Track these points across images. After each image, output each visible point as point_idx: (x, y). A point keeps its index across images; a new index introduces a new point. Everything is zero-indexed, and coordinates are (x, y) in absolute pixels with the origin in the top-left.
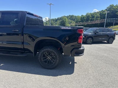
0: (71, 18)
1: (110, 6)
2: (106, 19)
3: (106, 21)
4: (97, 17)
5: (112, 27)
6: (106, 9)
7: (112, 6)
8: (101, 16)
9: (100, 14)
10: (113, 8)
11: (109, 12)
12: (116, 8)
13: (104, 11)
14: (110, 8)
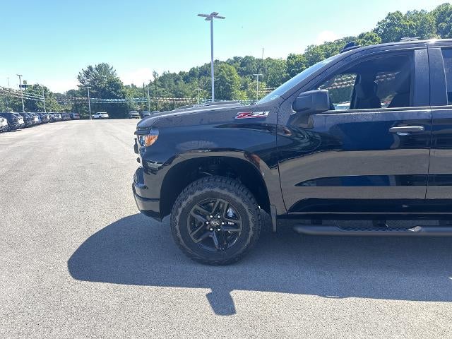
1: (390, 16)
7: (394, 18)
10: (399, 25)
12: (410, 26)
13: (371, 37)
14: (389, 25)
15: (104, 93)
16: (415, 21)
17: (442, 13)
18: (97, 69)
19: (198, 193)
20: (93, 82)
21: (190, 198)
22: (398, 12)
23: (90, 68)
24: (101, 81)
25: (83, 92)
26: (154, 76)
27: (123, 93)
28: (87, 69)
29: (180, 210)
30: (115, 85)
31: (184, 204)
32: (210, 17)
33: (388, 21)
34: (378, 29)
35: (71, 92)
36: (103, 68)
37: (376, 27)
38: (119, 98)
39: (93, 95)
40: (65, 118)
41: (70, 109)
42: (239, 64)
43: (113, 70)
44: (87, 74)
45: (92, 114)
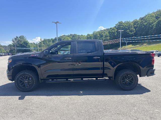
0: (73, 38)
1: (119, 23)
2: (121, 39)
3: (121, 41)
4: (106, 36)
5: (124, 47)
6: (115, 27)
7: (121, 23)
8: (110, 34)
9: (109, 33)
10: (122, 25)
11: (123, 31)
12: (125, 26)
13: (114, 29)
14: (119, 25)
15: (22, 46)
16: (127, 24)
17: (135, 22)
18: (19, 37)
19: (21, 74)
20: (18, 42)
21: (19, 75)
22: (121, 21)
23: (17, 37)
24: (21, 42)
25: (14, 46)
26: (41, 40)
27: (29, 46)
28: (16, 37)
29: (17, 78)
30: (26, 43)
31: (18, 77)
32: (56, 23)
33: (119, 24)
34: (116, 27)
35: (10, 45)
36: (22, 37)
37: (115, 26)
38: (27, 47)
39: (17, 47)
40: (6, 55)
41: (8, 51)
42: (72, 37)
43: (26, 38)
44: (16, 39)
45: (17, 53)
